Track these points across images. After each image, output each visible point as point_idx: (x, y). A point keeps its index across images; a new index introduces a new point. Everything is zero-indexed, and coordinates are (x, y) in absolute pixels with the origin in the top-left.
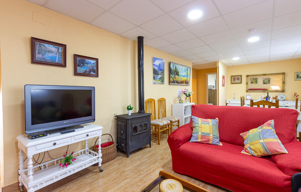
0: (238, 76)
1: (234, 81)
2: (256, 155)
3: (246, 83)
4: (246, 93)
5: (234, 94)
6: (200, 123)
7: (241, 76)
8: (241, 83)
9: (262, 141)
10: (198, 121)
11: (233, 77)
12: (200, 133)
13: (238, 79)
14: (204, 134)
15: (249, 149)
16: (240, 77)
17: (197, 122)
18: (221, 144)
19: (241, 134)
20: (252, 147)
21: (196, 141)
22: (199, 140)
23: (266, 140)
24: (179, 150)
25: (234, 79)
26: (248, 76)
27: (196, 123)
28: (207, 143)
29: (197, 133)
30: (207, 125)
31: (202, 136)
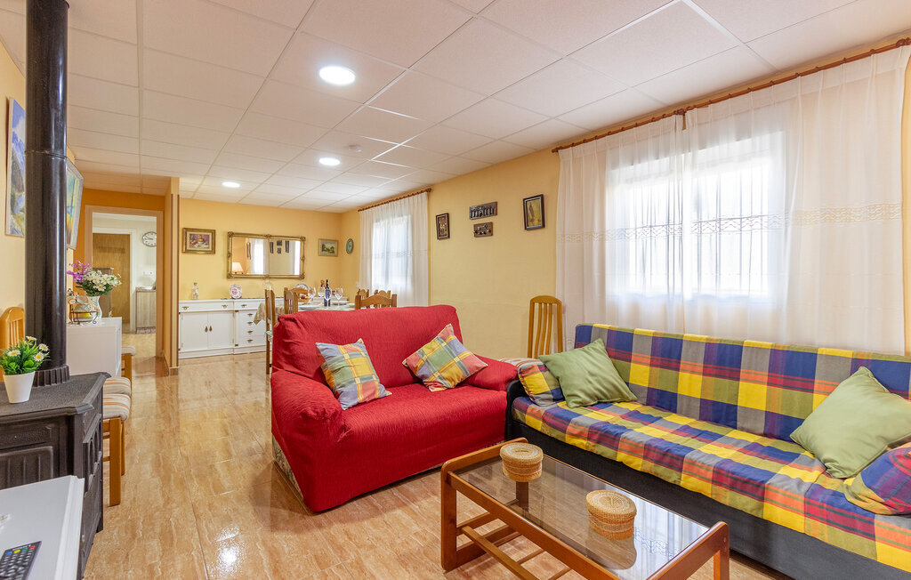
0: (205, 231)
1: (192, 245)
2: (451, 385)
3: (226, 252)
4: (226, 280)
5: (195, 284)
6: (347, 356)
7: (214, 232)
8: (213, 251)
9: (457, 359)
10: (339, 353)
11: (188, 233)
12: (358, 381)
13: (205, 240)
14: (365, 379)
15: (440, 381)
16: (210, 234)
17: (338, 356)
18: (389, 393)
19: (404, 362)
20: (444, 375)
21: (355, 402)
22: (361, 398)
23: (462, 356)
24: (352, 436)
25: (194, 239)
26: (231, 235)
27: (338, 359)
28: (373, 398)
29: (351, 382)
30: (360, 358)
31: (364, 385)
